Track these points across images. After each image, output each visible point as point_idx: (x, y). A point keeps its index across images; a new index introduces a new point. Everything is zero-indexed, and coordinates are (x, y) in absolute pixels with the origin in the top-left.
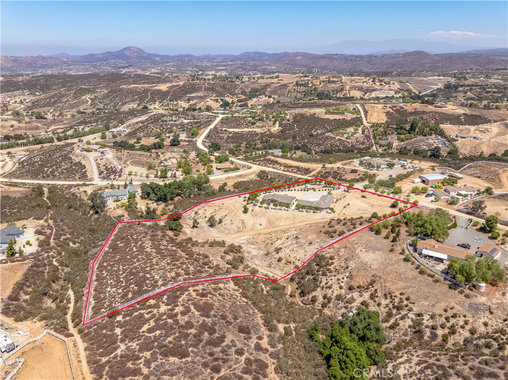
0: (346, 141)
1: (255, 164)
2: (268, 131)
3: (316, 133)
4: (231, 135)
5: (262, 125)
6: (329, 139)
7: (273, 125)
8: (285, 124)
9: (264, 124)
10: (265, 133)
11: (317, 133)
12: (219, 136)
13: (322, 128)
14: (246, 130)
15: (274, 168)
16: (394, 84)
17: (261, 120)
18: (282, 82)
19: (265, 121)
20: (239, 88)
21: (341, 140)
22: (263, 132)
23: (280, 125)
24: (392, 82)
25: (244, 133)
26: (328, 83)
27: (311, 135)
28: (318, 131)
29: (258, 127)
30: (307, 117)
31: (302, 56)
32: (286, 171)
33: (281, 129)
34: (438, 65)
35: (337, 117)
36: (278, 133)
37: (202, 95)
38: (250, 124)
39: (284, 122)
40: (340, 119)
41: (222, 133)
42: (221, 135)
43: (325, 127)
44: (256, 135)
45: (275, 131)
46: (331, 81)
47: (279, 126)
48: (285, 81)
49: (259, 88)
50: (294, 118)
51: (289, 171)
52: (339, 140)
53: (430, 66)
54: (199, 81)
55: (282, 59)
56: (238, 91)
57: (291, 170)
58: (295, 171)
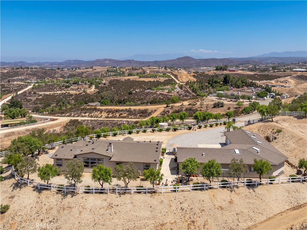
0: (168, 95)
1: (64, 116)
2: (84, 92)
3: (134, 92)
4: (41, 97)
5: (77, 87)
6: (150, 94)
7: (89, 87)
8: (101, 87)
9: (80, 87)
10: (80, 94)
11: (136, 91)
12: (26, 99)
13: (139, 88)
14: (59, 92)
15: (92, 117)
16: (180, 70)
17: (76, 83)
18: (96, 71)
19: (80, 85)
20: (59, 74)
21: (163, 94)
22: (78, 93)
23: (97, 87)
24: (178, 69)
25: (56, 95)
26: (132, 70)
27: (130, 93)
28: (136, 90)
29: (73, 89)
30: (122, 81)
31: (109, 61)
32: (111, 117)
33: (98, 90)
34: (201, 64)
35: (152, 80)
36: (94, 94)
37: (23, 78)
38: (64, 88)
39: (100, 85)
40: (154, 81)
41: (31, 96)
42: (29, 98)
43: (142, 87)
44: (70, 95)
45: (91, 92)
46: (134, 69)
47: (95, 88)
48: (98, 70)
49: (77, 74)
50: (109, 82)
51: (115, 117)
52: (160, 94)
53: (196, 65)
54: (23, 70)
55: (95, 63)
56: (58, 75)
57: (118, 115)
58: (125, 115)
